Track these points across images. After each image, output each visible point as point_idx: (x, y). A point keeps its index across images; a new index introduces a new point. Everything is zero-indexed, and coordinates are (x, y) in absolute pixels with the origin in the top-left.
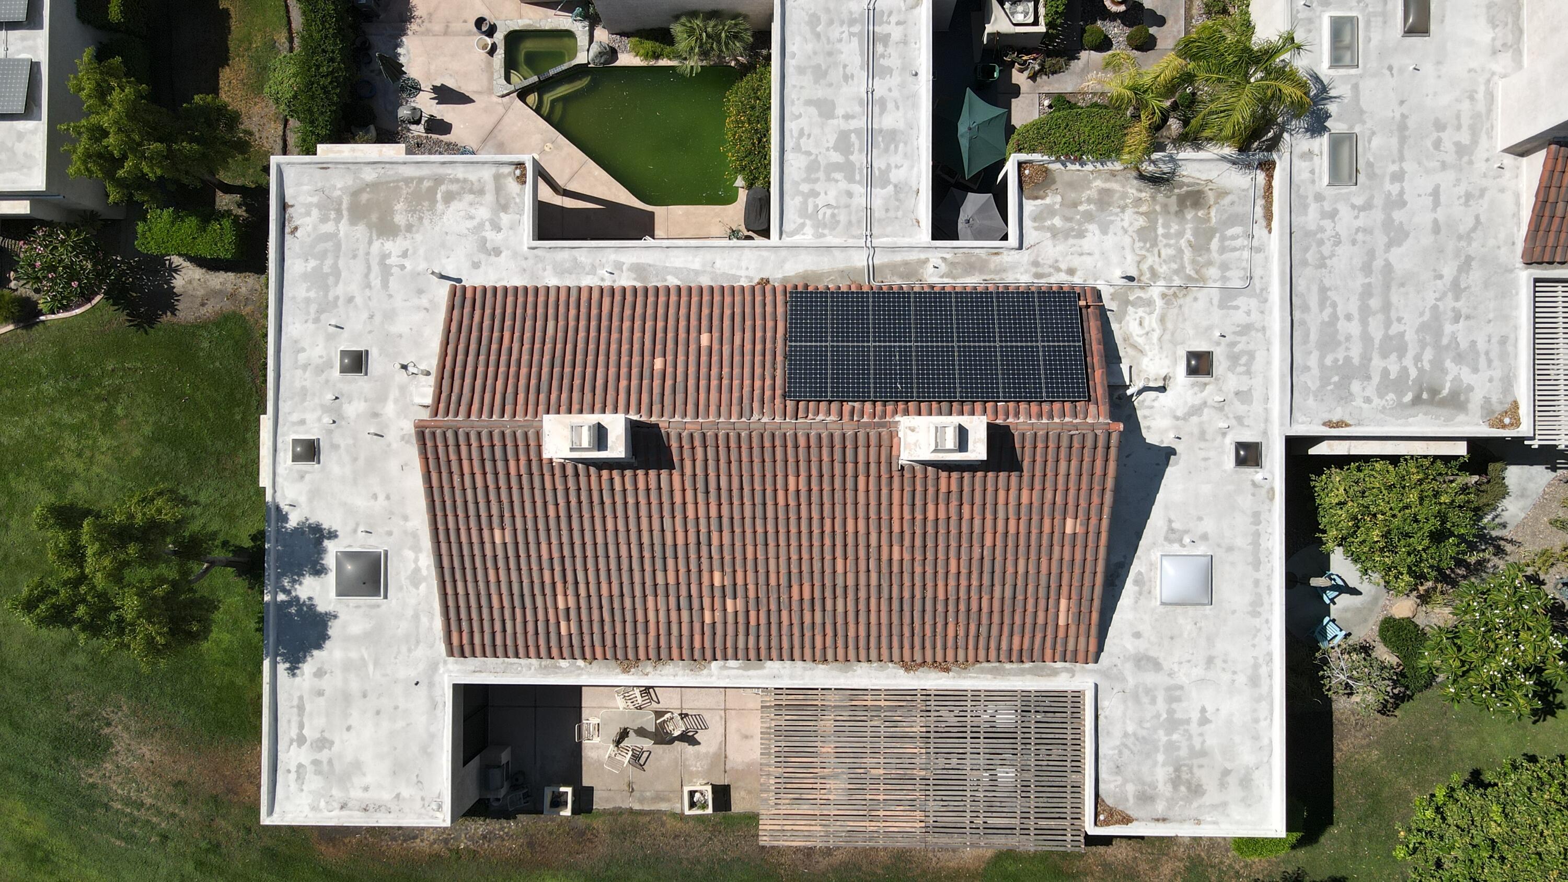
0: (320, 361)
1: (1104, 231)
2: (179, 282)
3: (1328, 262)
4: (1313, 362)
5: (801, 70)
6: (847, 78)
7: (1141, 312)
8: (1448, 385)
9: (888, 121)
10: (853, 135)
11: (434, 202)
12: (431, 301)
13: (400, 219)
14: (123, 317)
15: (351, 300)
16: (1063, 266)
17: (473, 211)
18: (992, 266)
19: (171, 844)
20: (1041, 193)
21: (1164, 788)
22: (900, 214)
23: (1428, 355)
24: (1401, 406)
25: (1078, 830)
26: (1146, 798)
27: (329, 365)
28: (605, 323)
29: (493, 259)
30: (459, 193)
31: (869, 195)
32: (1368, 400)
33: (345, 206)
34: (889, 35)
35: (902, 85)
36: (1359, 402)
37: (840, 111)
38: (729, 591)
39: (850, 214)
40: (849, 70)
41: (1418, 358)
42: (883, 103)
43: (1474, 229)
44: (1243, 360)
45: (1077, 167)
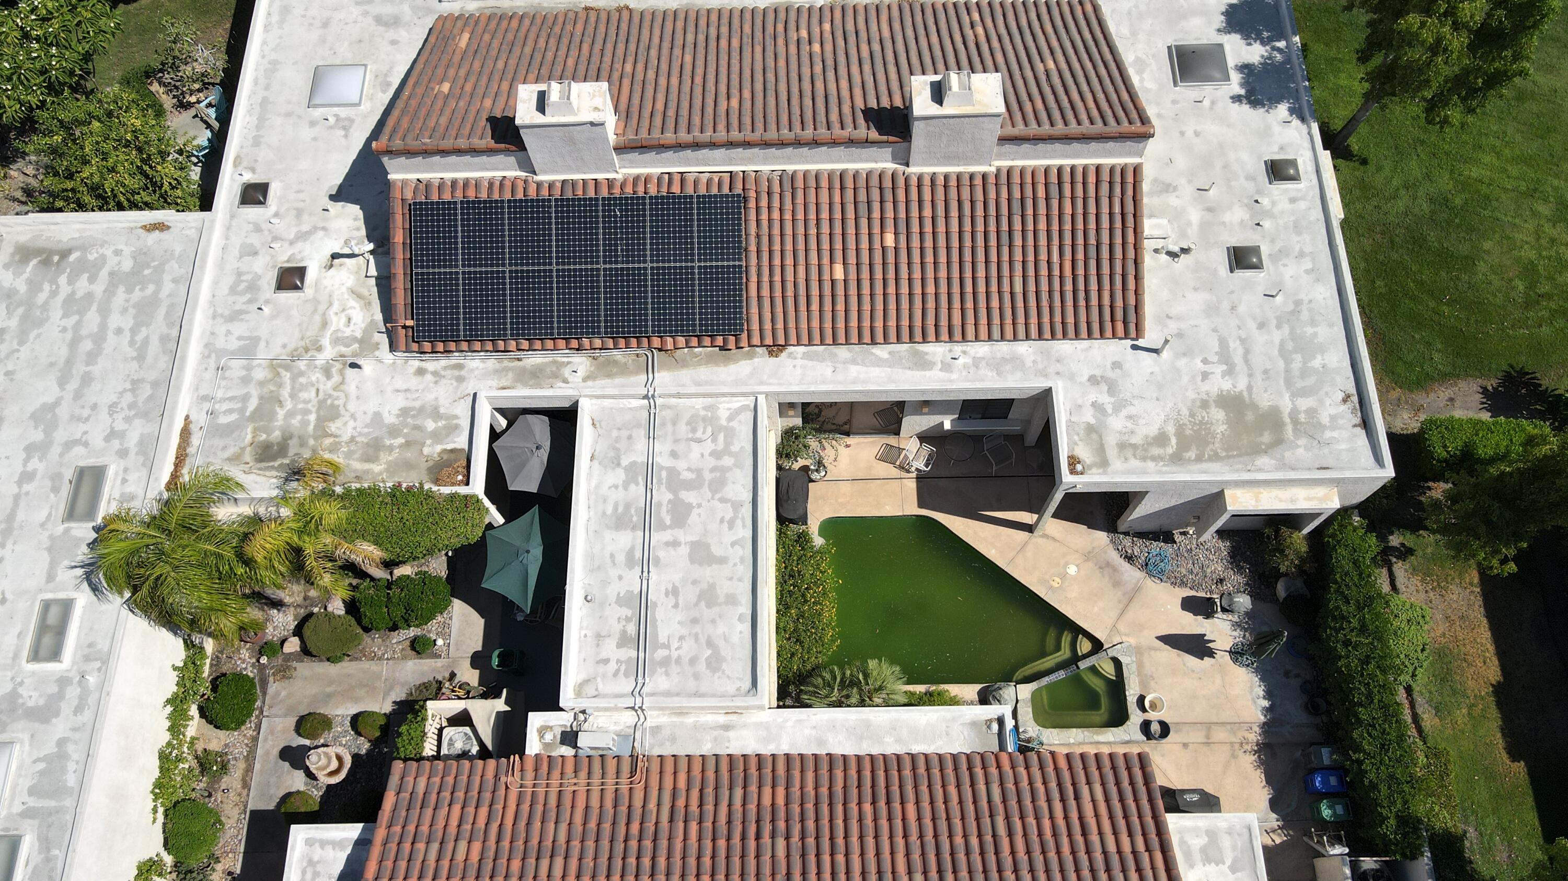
0: (1285, 261)
1: (377, 416)
3: (128, 386)
4: (168, 287)
5: (731, 600)
6: (674, 592)
7: (348, 332)
8: (29, 269)
9: (627, 540)
10: (668, 522)
11: (1180, 433)
13: (1218, 414)
15: (1262, 326)
16: (429, 377)
17: (1129, 425)
18: (510, 375)
20: (445, 457)
22: (615, 433)
23: (42, 297)
24: (84, 248)
27: (1274, 258)
29: (1098, 373)
30: (1149, 444)
31: (651, 454)
32: (117, 253)
33: (1289, 429)
34: (619, 646)
35: (605, 583)
36: (127, 251)
37: (684, 550)
39: (674, 432)
40: (672, 600)
41: (54, 293)
42: (630, 562)
44: (243, 286)
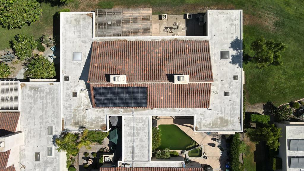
0: (233, 94)
1: (92, 118)
2: (263, 110)
3: (53, 113)
4: (55, 95)
5: (146, 147)
6: (137, 146)
7: (85, 104)
8: (33, 91)
9: (130, 138)
10: (136, 135)
11: (212, 123)
12: (213, 105)
13: (219, 120)
14: (273, 104)
15: (228, 105)
16: (99, 112)
17: (205, 122)
18: (111, 112)
19: (262, 7)
20: (103, 125)
21: (81, 20)
22: (128, 121)
23: (36, 96)
24: (40, 87)
25: (96, 13)
26: (84, 18)
27: (231, 93)
28: (180, 101)
29: (201, 113)
30: (208, 125)
31: (133, 125)
32: (46, 88)
33: (229, 123)
34: (130, 154)
35: (128, 144)
36: (48, 88)
37: (139, 140)
38: (157, 53)
39: (137, 121)
40: (137, 147)
41: (38, 96)
42: (131, 141)
43: (28, 118)
44: (67, 95)
45: (96, 130)
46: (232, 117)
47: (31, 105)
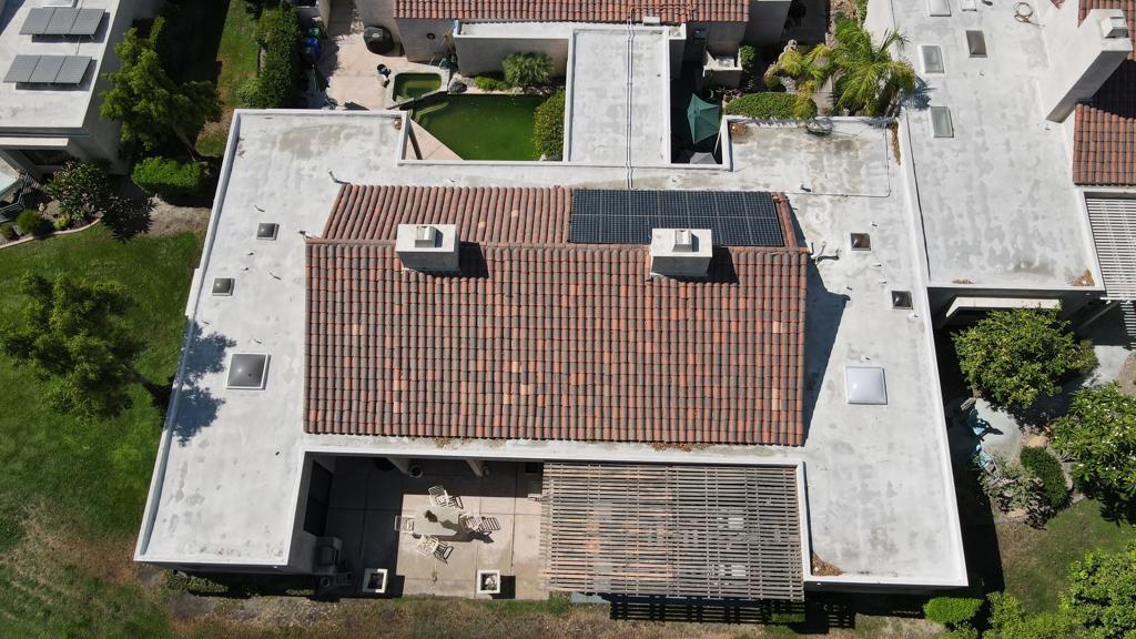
0: (243, 231)
3: (942, 183)
4: (940, 242)
6: (615, 77)
7: (816, 210)
8: (1038, 259)
9: (642, 100)
11: (338, 139)
14: (110, 233)
16: (761, 182)
17: (363, 144)
18: (712, 181)
20: (743, 140)
21: (865, 548)
22: (650, 152)
23: (1020, 241)
26: (851, 555)
27: (251, 232)
29: (373, 172)
30: (355, 135)
31: (629, 141)
32: (983, 268)
33: (278, 140)
35: (650, 81)
36: (976, 269)
38: (523, 379)
39: (616, 151)
40: (616, 73)
41: (1013, 243)
42: (638, 90)
43: (1037, 165)
44: (891, 241)
45: (767, 125)
46: (263, 158)
47: (1035, 209)
